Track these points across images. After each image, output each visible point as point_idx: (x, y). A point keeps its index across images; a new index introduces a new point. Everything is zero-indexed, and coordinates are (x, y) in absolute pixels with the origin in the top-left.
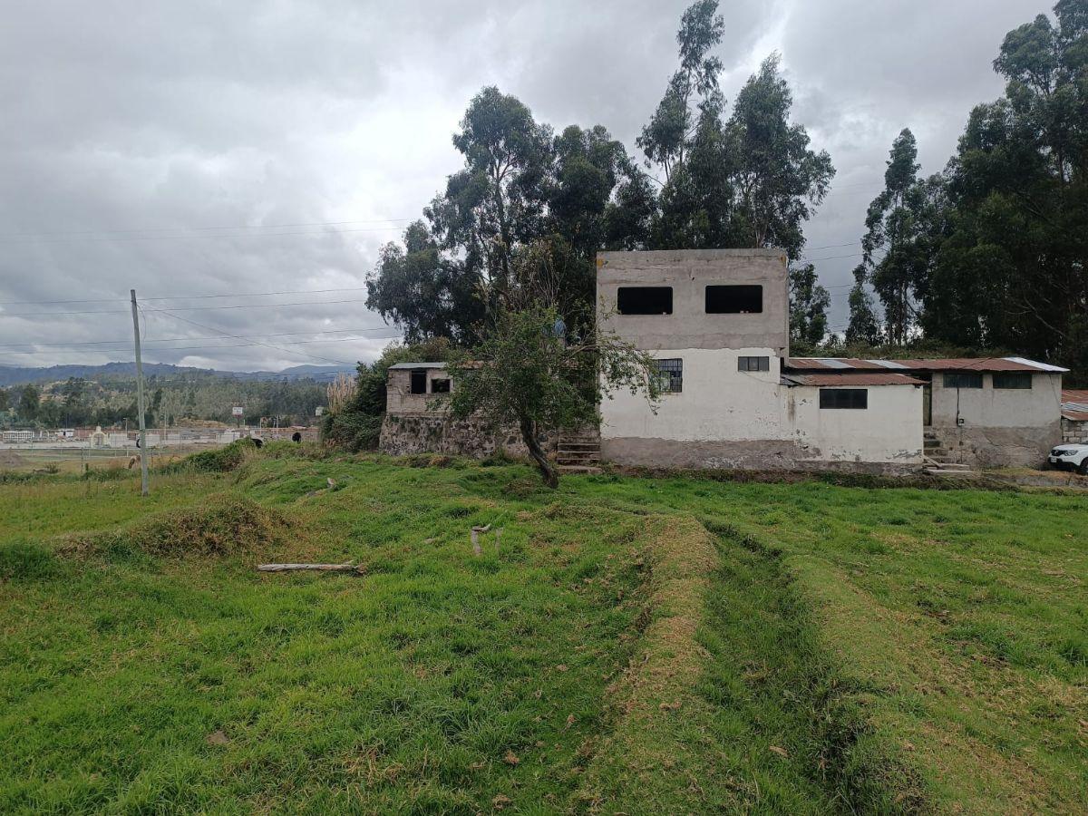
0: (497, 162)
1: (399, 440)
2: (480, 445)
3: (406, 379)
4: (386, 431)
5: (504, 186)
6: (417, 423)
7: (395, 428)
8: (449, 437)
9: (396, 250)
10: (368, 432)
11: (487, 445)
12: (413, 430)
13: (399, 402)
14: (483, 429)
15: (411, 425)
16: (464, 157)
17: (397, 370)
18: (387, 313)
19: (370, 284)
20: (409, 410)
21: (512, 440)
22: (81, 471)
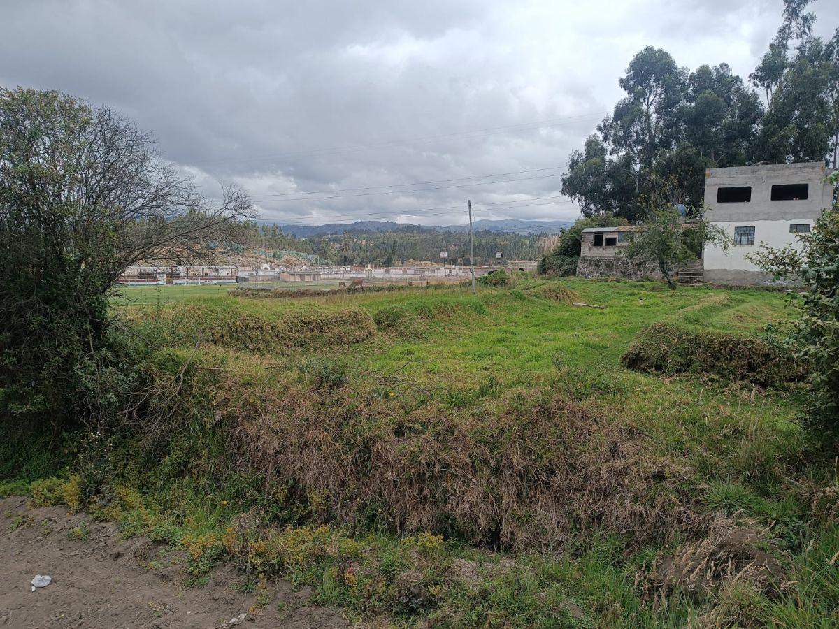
0: (648, 94)
1: (588, 271)
2: (635, 273)
3: (592, 238)
4: (581, 266)
5: (652, 109)
6: (599, 261)
7: (586, 265)
8: (618, 268)
9: (580, 155)
10: (569, 266)
11: (639, 273)
12: (596, 265)
13: (587, 250)
14: (636, 264)
15: (595, 263)
16: (626, 92)
17: (587, 233)
18: (573, 197)
19: (563, 180)
20: (595, 255)
21: (653, 270)
22: (425, 285)
